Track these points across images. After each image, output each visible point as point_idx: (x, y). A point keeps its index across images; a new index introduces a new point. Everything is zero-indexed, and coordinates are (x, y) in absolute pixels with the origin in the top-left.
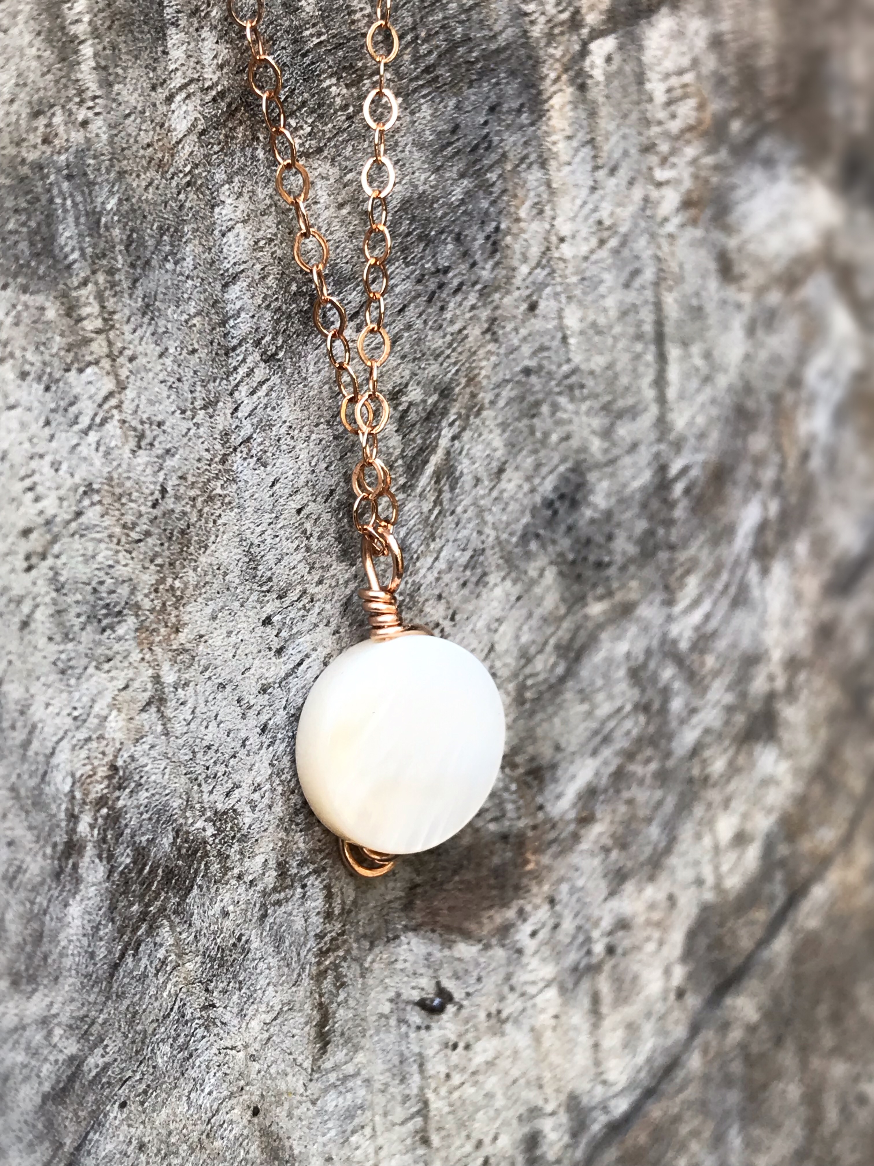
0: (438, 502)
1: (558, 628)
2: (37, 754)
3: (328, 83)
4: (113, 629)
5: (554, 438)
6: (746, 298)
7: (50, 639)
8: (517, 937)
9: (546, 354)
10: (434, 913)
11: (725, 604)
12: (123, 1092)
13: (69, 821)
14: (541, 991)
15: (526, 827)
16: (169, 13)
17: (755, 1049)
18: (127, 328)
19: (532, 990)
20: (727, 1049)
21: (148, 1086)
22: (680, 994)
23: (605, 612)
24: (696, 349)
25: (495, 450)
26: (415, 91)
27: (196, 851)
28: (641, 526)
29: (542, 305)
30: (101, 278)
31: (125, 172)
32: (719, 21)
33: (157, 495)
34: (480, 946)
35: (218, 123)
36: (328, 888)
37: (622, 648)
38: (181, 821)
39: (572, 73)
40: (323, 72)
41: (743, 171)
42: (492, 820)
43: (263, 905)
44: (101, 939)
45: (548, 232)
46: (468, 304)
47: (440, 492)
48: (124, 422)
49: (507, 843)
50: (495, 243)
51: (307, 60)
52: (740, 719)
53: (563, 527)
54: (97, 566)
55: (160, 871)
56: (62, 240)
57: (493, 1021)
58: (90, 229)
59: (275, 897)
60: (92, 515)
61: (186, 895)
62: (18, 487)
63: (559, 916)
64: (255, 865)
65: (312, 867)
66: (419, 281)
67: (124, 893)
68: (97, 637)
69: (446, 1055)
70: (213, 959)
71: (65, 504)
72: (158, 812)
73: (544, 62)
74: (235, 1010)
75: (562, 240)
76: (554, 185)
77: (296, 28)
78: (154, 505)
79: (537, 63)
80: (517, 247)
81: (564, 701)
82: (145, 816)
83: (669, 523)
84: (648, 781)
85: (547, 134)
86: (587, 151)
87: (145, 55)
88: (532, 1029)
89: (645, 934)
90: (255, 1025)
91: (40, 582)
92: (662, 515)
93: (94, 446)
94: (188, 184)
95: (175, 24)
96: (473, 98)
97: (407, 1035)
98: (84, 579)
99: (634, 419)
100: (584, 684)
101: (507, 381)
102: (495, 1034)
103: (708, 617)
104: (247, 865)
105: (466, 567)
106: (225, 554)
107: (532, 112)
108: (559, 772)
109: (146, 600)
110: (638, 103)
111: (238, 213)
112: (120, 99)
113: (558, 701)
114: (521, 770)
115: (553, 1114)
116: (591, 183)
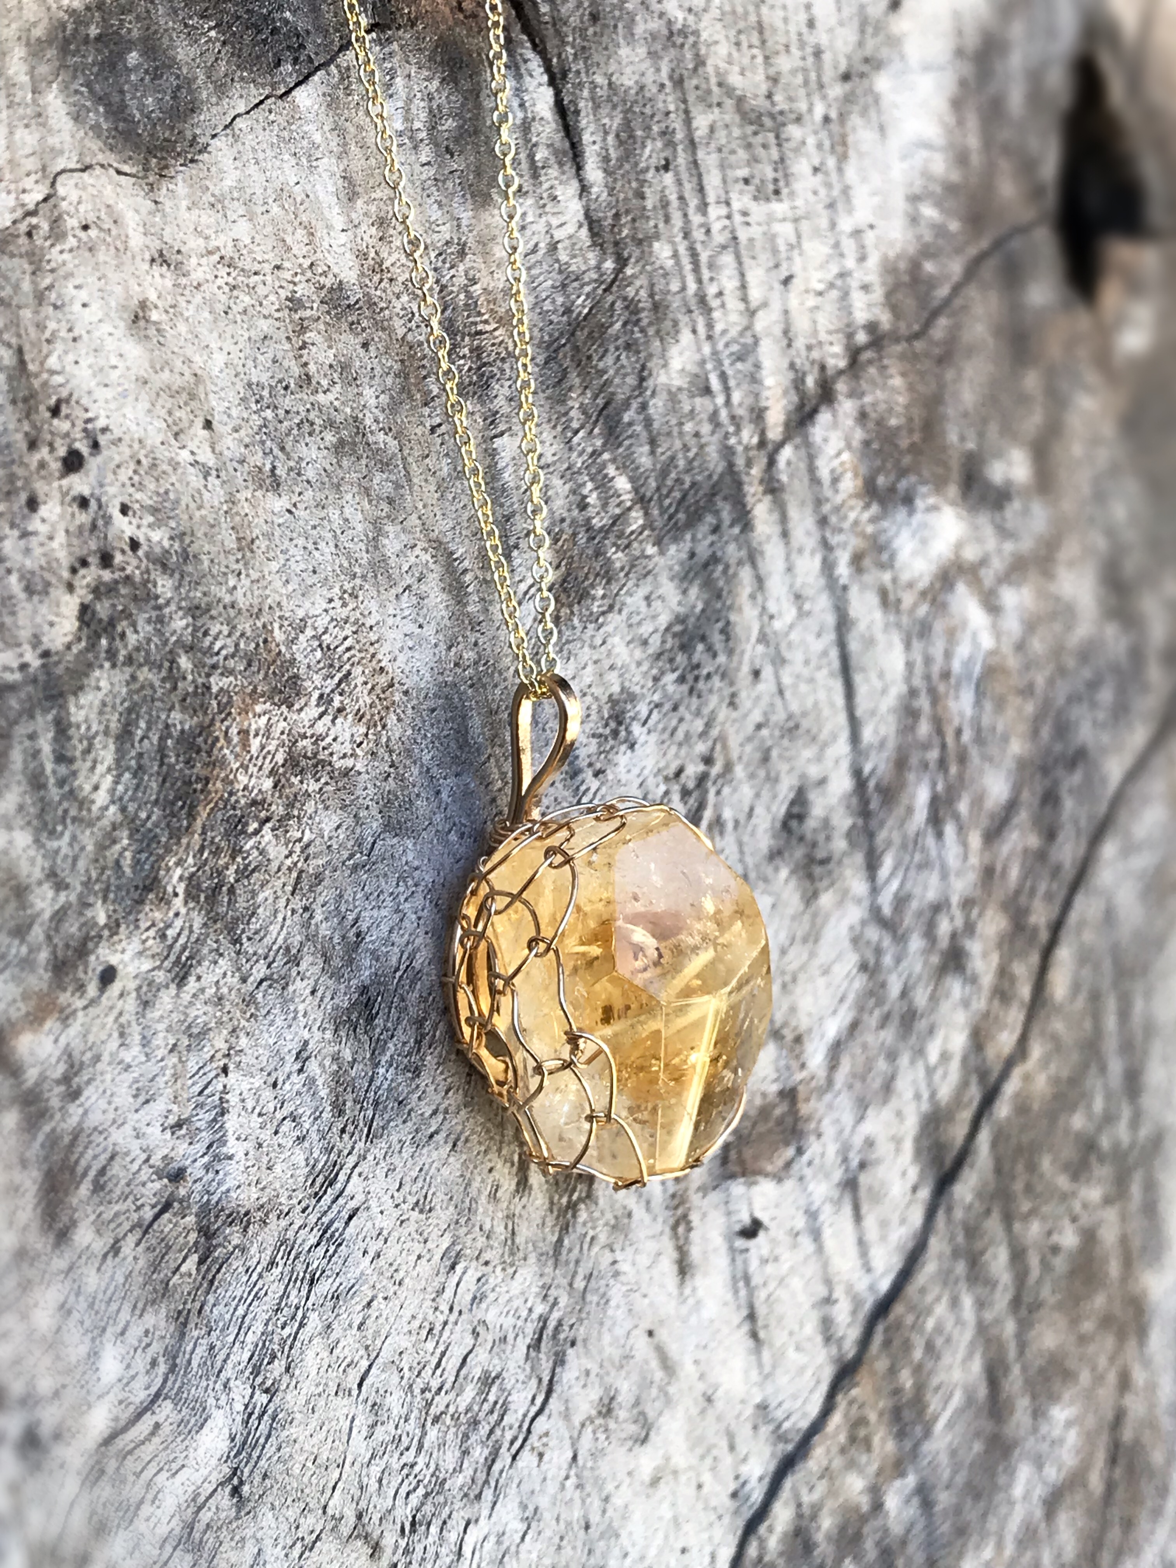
1: (800, 923)
3: (611, 553)
5: (783, 773)
8: (799, 1168)
10: (743, 1163)
11: (913, 871)
15: (796, 1082)
17: (972, 1222)
23: (832, 900)
25: (746, 796)
26: (664, 537)
28: (848, 822)
29: (764, 672)
32: (861, 399)
34: (775, 1181)
37: (845, 924)
39: (766, 483)
40: (607, 546)
41: (890, 516)
42: (772, 1083)
45: (762, 613)
46: (715, 688)
49: (784, 1097)
50: (727, 634)
53: (796, 840)
73: (745, 482)
75: (772, 617)
76: (763, 576)
79: (741, 484)
80: (743, 633)
84: (875, 1025)
85: (755, 537)
86: (782, 543)
89: (885, 1148)
96: (702, 528)
97: (735, 1257)
100: (823, 961)
101: (748, 738)
102: (792, 1247)
103: (901, 885)
107: (743, 522)
108: (812, 1035)
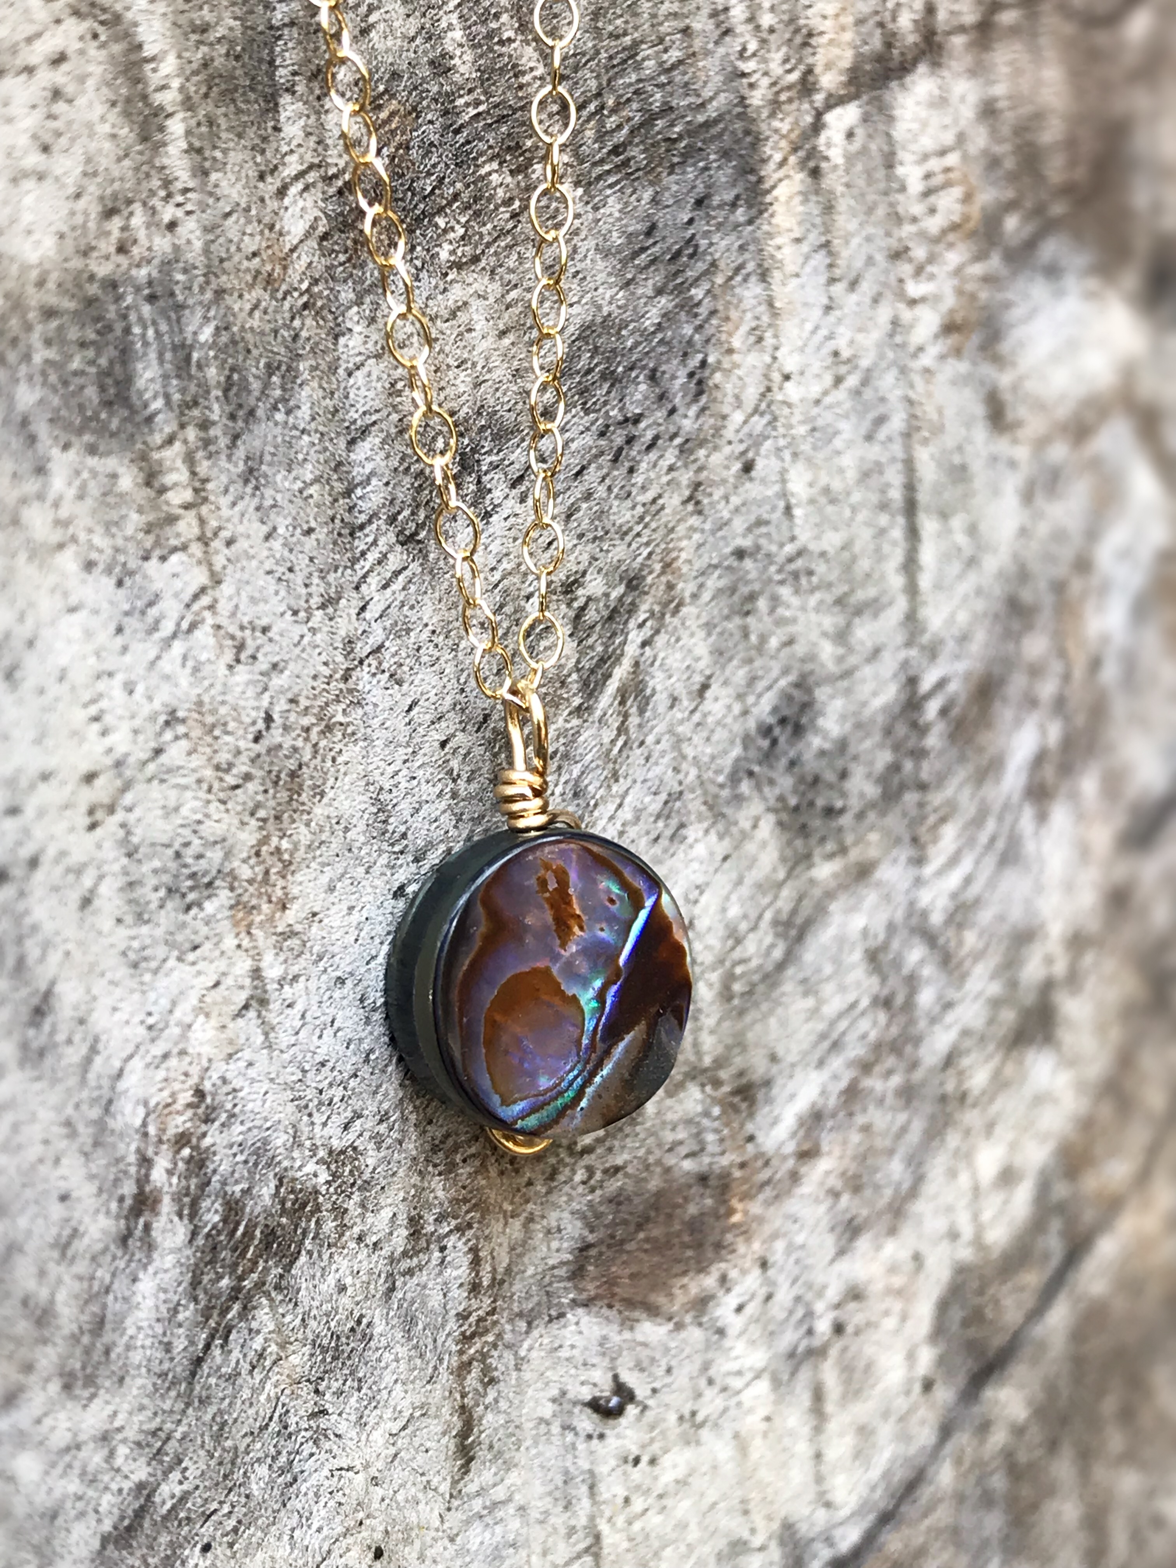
0: (622, 729)
1: (776, 897)
2: (99, 1077)
3: (487, 168)
4: (199, 905)
5: (774, 642)
6: (1022, 453)
7: (119, 921)
8: (718, 1312)
9: (763, 530)
10: (612, 1282)
11: (990, 862)
12: (207, 1531)
13: (140, 1166)
14: (748, 1385)
15: (731, 1165)
16: (282, 74)
17: (1022, 1457)
18: (224, 502)
19: (736, 1383)
20: (986, 1457)
21: (239, 1522)
22: (928, 1386)
23: (835, 875)
24: (957, 522)
25: (698, 659)
26: (599, 178)
27: (304, 1205)
28: (885, 757)
29: (760, 464)
30: (191, 433)
31: (224, 291)
32: (990, 83)
33: (261, 725)
34: (671, 1326)
35: (345, 224)
36: (474, 1251)
37: (858, 922)
38: (286, 1163)
39: (801, 154)
40: (481, 154)
41: (1021, 283)
42: (687, 1156)
43: (390, 1275)
44: (180, 1325)
45: (769, 366)
46: (664, 464)
47: (626, 716)
48: (219, 627)
49: (706, 1186)
50: (700, 382)
51: (461, 138)
52: (1009, 1016)
53: (783, 762)
54: (180, 821)
55: (258, 1233)
56: (140, 383)
57: (686, 1425)
58: (179, 368)
59: (406, 1264)
60: (175, 753)
61: (292, 1263)
62: (80, 715)
63: (772, 1283)
64: (380, 1222)
65: (454, 1223)
66: (602, 434)
67: (210, 1262)
68: (182, 917)
69: (625, 1473)
70: (324, 1350)
71: (141, 738)
72: (256, 1153)
73: (767, 139)
74: (353, 1418)
75: (787, 377)
76: (778, 304)
77: (447, 94)
78: (257, 739)
79: (757, 141)
80: (729, 388)
81: (783, 994)
82: (240, 1158)
83: (919, 754)
84: (890, 1100)
85: (770, 235)
86: (820, 259)
87: (251, 132)
88: (736, 1436)
89: (883, 1306)
90: (378, 1437)
91: (107, 845)
92: (911, 744)
93: (179, 661)
94: (305, 306)
95: (291, 91)
96: (675, 188)
97: (573, 1446)
98: (165, 839)
99: (876, 615)
100: (808, 973)
101: (716, 567)
102: (688, 1443)
103: (968, 881)
104: (369, 1221)
105: (658, 817)
106: (347, 803)
107: (750, 206)
108: (775, 1091)
109: (245, 866)
110: (886, 193)
111: (370, 345)
112: (218, 191)
113: (775, 994)
114: (726, 1089)
115: (762, 1549)
116: (825, 301)
